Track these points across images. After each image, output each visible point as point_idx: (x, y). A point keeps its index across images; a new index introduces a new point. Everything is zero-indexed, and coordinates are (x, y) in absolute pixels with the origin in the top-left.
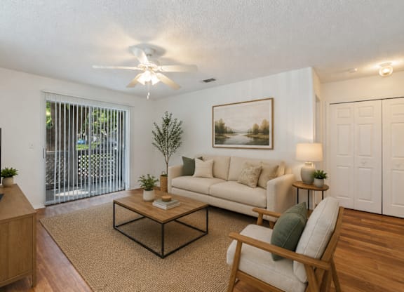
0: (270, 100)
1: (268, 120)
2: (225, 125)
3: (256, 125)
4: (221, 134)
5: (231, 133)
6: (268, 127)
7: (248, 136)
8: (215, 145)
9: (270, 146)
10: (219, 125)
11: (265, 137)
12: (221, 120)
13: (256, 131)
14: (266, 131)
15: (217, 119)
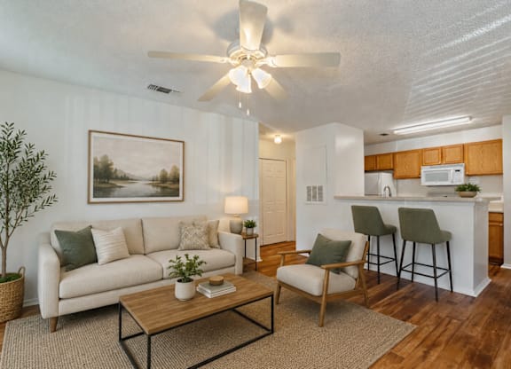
0: (181, 144)
1: (178, 166)
2: (114, 167)
3: (163, 171)
4: (105, 180)
5: (125, 179)
6: (179, 175)
7: (153, 185)
8: (93, 200)
9: (180, 198)
10: (100, 166)
11: (175, 186)
12: (105, 157)
13: (164, 179)
14: (176, 180)
15: (97, 155)
